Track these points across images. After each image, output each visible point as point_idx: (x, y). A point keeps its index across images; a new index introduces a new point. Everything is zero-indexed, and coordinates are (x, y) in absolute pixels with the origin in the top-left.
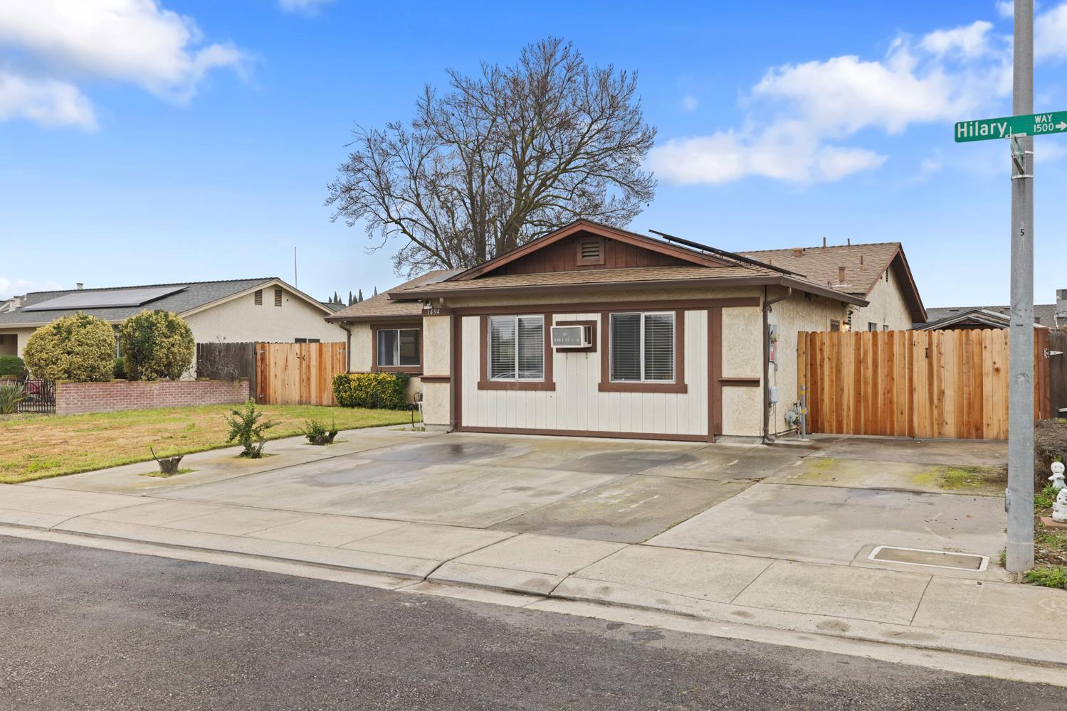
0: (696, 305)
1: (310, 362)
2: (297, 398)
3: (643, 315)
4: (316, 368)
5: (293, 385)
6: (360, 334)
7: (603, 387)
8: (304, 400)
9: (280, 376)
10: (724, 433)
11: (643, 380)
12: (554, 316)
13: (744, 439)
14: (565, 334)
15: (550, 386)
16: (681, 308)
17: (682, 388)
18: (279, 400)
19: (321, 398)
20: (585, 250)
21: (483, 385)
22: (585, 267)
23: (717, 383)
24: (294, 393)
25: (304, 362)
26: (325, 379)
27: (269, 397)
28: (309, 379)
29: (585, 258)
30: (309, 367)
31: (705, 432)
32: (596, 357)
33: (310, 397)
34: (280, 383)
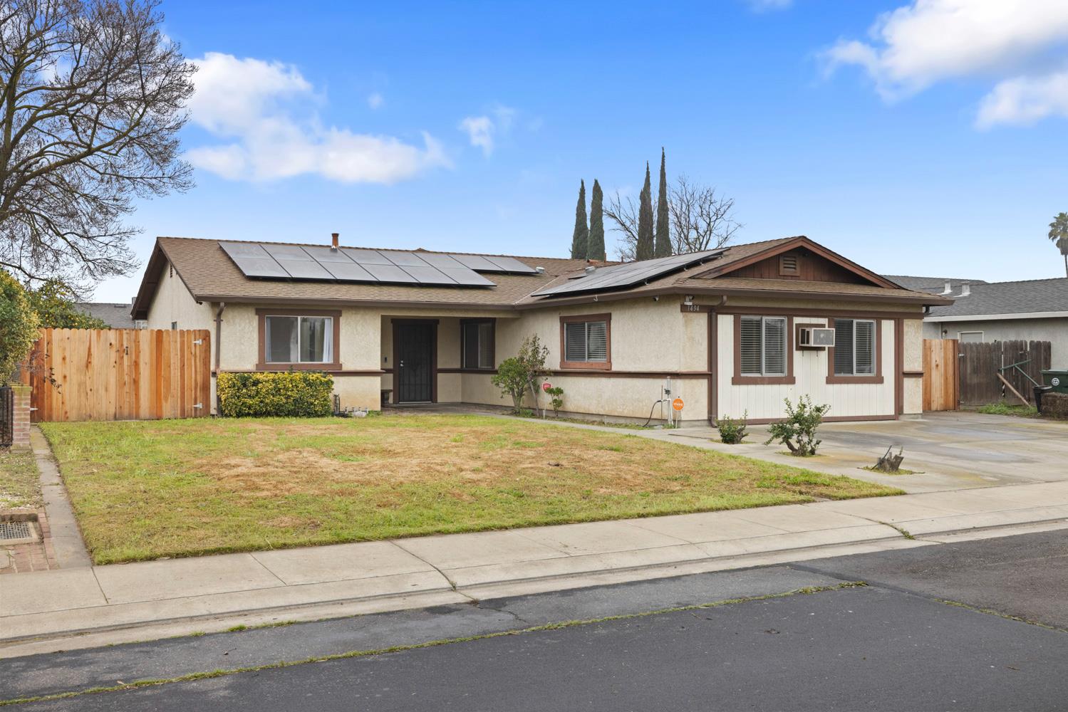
0: (888, 316)
1: (138, 356)
2: (112, 411)
3: (855, 321)
4: (151, 365)
5: (102, 392)
6: (237, 320)
7: (830, 380)
8: (126, 412)
9: (74, 378)
10: (905, 412)
11: (855, 374)
12: (795, 318)
13: (913, 416)
14: (822, 335)
15: (791, 380)
16: (880, 317)
17: (879, 380)
18: (73, 415)
19: (159, 407)
20: (786, 262)
21: (736, 381)
22: (785, 277)
23: (901, 375)
24: (107, 402)
25: (125, 357)
26: (168, 381)
27: (51, 409)
28: (136, 382)
29: (786, 269)
30: (136, 364)
31: (891, 412)
32: (824, 355)
33: (138, 407)
34: (75, 388)
